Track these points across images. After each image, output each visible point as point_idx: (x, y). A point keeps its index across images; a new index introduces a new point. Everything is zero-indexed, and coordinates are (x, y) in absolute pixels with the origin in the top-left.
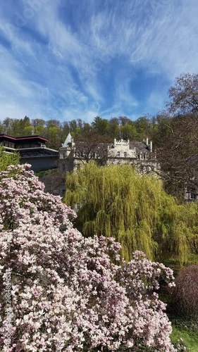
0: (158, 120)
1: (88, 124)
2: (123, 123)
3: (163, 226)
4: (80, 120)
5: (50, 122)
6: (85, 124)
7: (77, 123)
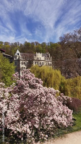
0: (50, 44)
1: (22, 44)
2: (37, 45)
3: (62, 86)
4: (18, 42)
5: (5, 43)
6: (21, 44)
7: (17, 43)
